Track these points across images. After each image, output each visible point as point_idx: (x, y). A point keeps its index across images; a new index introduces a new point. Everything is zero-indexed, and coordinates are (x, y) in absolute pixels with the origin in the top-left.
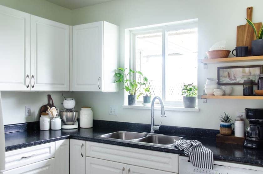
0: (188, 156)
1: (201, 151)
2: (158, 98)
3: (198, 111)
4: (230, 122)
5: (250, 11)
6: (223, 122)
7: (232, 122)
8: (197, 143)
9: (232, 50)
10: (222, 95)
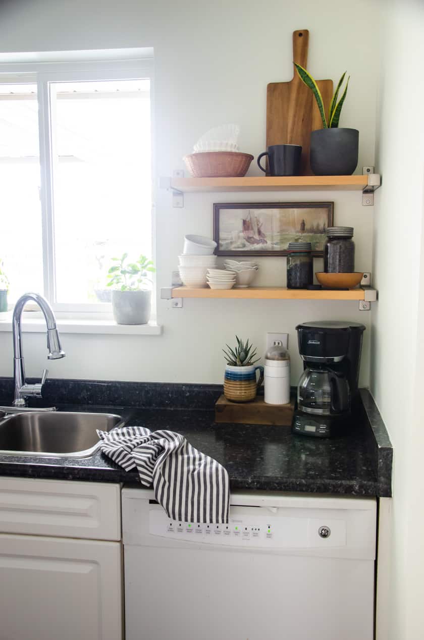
0: (151, 487)
1: (191, 467)
2: (35, 297)
3: (158, 332)
4: (252, 364)
5: (301, 39)
6: (234, 364)
7: (256, 365)
8: (173, 440)
9: (258, 156)
10: (230, 287)
